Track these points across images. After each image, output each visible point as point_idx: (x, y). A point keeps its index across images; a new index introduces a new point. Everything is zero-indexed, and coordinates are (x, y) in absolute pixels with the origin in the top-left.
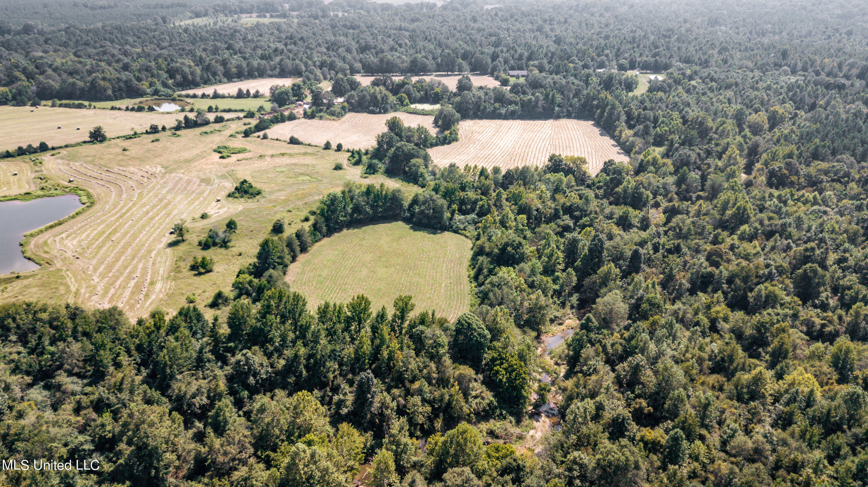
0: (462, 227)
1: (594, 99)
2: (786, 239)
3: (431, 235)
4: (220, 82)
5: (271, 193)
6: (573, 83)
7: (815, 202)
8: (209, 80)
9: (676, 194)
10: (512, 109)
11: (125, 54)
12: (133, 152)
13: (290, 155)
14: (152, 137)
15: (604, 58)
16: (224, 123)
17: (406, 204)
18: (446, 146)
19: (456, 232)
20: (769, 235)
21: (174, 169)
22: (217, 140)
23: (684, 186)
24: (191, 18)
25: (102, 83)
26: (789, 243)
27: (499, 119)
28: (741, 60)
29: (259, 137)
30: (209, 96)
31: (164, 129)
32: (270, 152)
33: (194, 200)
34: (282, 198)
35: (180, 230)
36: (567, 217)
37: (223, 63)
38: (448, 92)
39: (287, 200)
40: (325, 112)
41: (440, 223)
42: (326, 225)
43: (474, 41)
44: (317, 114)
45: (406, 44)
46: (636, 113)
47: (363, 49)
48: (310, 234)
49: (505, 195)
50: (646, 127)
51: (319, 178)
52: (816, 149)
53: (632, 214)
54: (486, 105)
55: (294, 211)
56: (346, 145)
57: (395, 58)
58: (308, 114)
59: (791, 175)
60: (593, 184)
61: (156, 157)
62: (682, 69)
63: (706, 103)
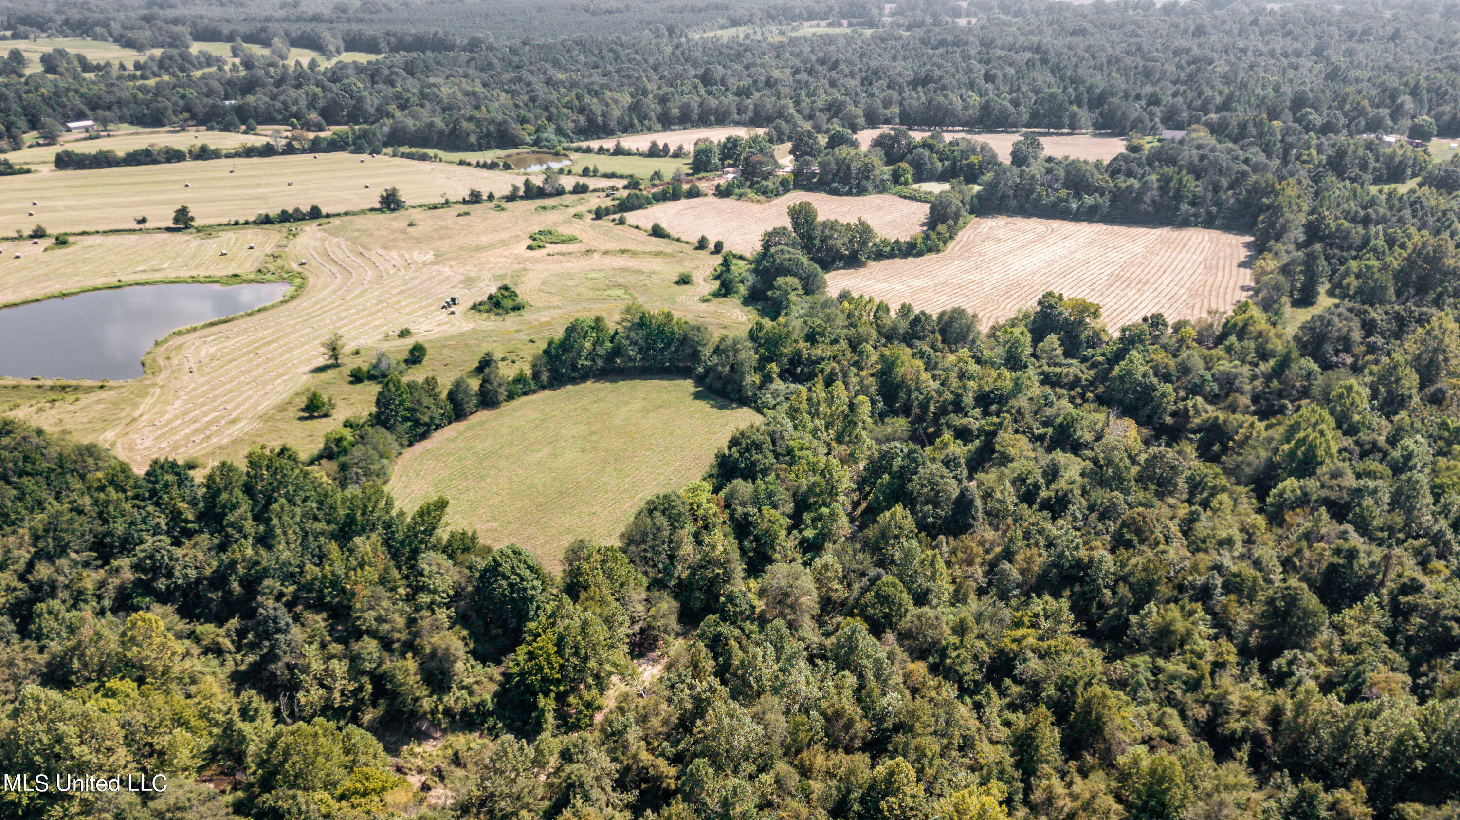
0: (772, 402)
1: (1267, 194)
2: (1341, 523)
3: (716, 410)
4: (650, 129)
5: (539, 309)
6: (1246, 161)
8: (632, 125)
9: (1255, 399)
10: (1092, 202)
11: (549, 82)
12: (420, 228)
13: (635, 254)
14: (464, 208)
16: (587, 195)
17: (706, 352)
18: (910, 260)
19: (760, 410)
21: (449, 259)
22: (549, 220)
23: (1275, 383)
24: (722, 27)
25: (465, 124)
27: (1063, 219)
29: (614, 220)
30: (607, 150)
31: (491, 197)
32: (608, 246)
33: (421, 308)
34: (544, 319)
35: (334, 349)
36: (978, 411)
37: (663, 100)
38: (996, 163)
39: (549, 323)
40: (751, 187)
41: (740, 391)
42: (550, 370)
43: (1148, 74)
44: (737, 191)
45: (1005, 76)
46: (1333, 225)
47: (920, 82)
48: (516, 381)
49: (874, 357)
50: (1311, 257)
51: (637, 295)
53: (1093, 423)
54: (1044, 191)
55: (539, 343)
56: (733, 245)
57: (958, 101)
58: (724, 188)
60: (1092, 357)
61: (442, 238)
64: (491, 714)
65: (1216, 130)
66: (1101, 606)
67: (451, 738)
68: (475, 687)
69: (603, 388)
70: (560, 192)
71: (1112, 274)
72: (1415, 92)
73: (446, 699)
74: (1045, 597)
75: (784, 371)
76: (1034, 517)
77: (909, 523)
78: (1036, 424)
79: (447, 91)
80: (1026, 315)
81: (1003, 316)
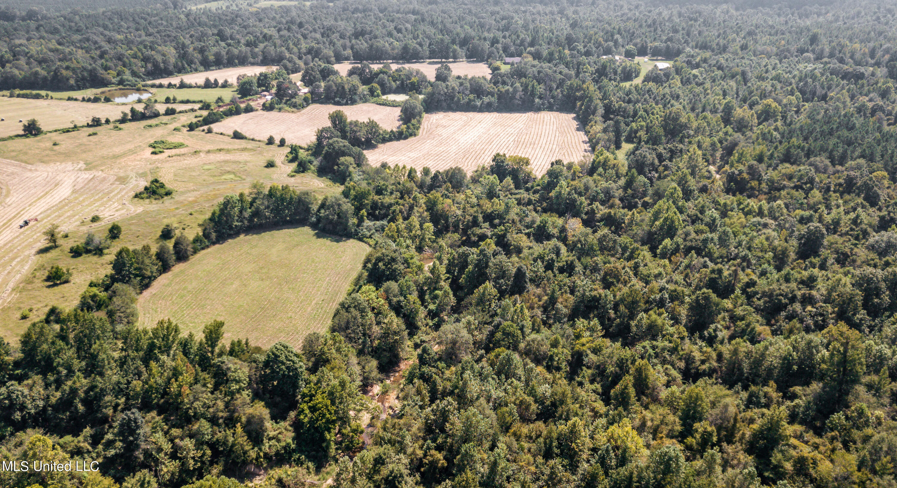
0: (368, 234)
1: (578, 90)
2: (703, 257)
3: (334, 243)
4: (196, 70)
5: (183, 193)
6: (561, 73)
7: (761, 213)
8: (184, 68)
9: (621, 200)
10: (488, 100)
11: (109, 41)
12: (63, 146)
13: (228, 151)
14: (91, 130)
15: (611, 44)
16: (176, 115)
17: (315, 208)
18: (402, 141)
19: (361, 240)
20: (688, 250)
21: (97, 166)
22: (158, 134)
23: (629, 191)
24: (207, 2)
25: (64, 72)
26: (705, 262)
27: (474, 111)
28: (765, 44)
29: (203, 130)
30: (175, 85)
31: (107, 121)
32: (208, 147)
33: (96, 201)
34: (190, 199)
35: (53, 235)
36: (487, 224)
37: (202, 51)
38: (426, 81)
39: (195, 201)
40: (285, 103)
41: (346, 229)
42: (216, 231)
43: (482, 26)
44: (276, 106)
45: (406, 29)
46: (617, 106)
47: (358, 34)
48: (195, 241)
49: (422, 200)
50: (617, 123)
51: (244, 177)
52: (788, 150)
53: (554, 223)
54: (460, 96)
55: (195, 215)
56: (291, 140)
57: (387, 45)
58: (267, 105)
59: (753, 179)
60: (532, 187)
61: (85, 152)
62: (693, 56)
63: (698, 95)
64: (294, 451)
65: (537, 56)
66: (609, 319)
67: (271, 472)
68: (280, 436)
69: (253, 238)
70: (156, 115)
71: (514, 140)
72: (619, 32)
73: (263, 448)
74: (582, 320)
75: (369, 214)
76: (560, 277)
77: (494, 291)
78: (522, 228)
79: (34, 49)
80: (483, 168)
81: (469, 171)
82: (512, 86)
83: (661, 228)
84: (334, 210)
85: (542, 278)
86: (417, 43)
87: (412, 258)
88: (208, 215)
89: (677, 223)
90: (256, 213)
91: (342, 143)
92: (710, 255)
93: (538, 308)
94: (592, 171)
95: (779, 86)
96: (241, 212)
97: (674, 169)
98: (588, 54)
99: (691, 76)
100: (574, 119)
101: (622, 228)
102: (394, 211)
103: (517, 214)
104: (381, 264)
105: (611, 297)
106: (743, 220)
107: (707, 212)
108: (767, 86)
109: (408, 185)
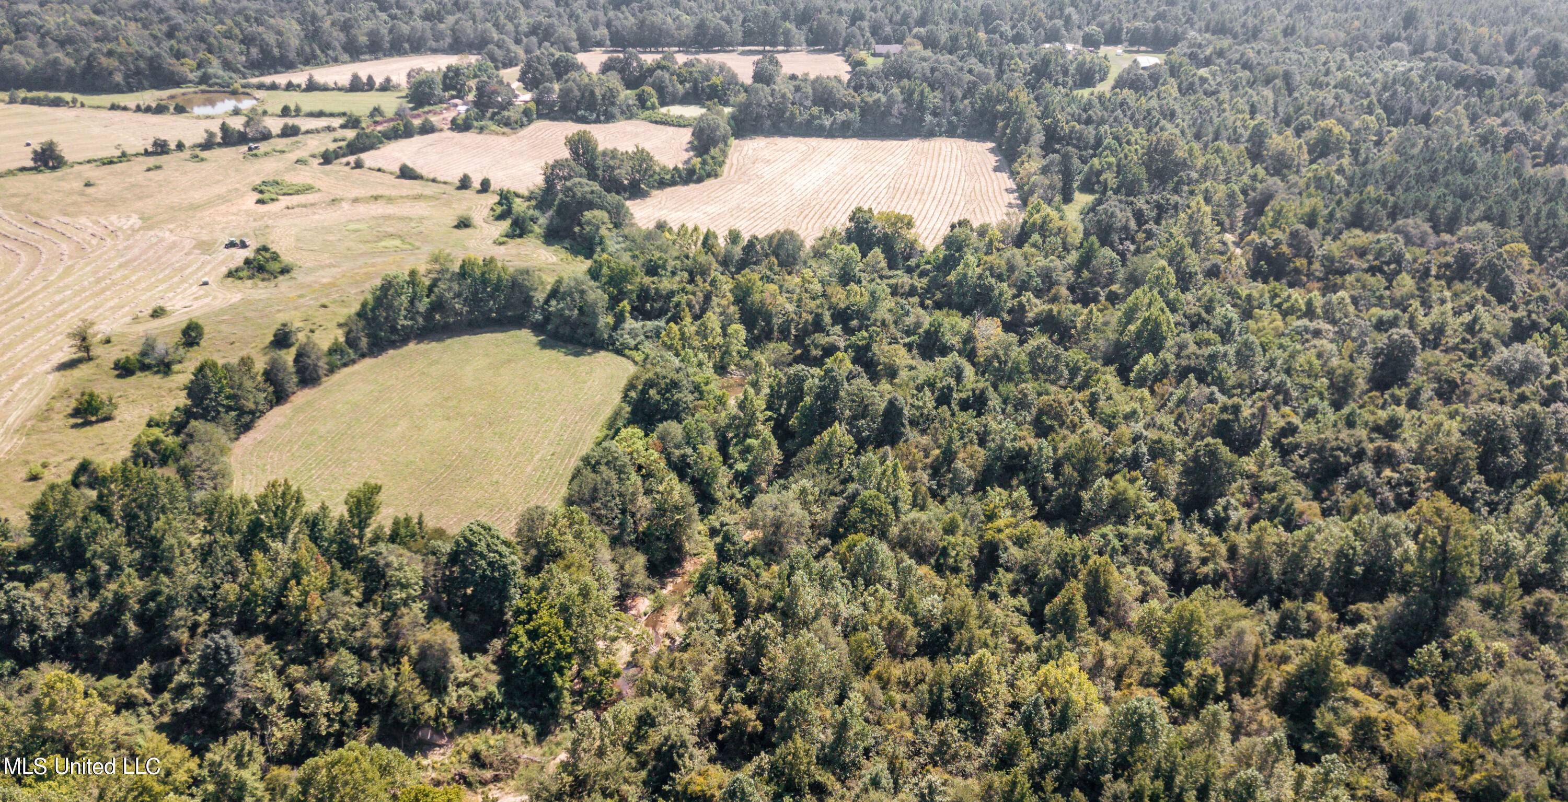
0: (632, 343)
1: (999, 102)
2: (1209, 385)
3: (570, 358)
4: (336, 60)
5: (312, 270)
6: (970, 71)
7: (1310, 313)
8: (315, 57)
9: (1071, 288)
10: (843, 117)
11: (184, 8)
12: (103, 188)
13: (390, 200)
14: (152, 161)
15: (1059, 23)
16: (300, 137)
17: (540, 297)
18: (692, 186)
19: (619, 352)
20: (1182, 374)
21: (162, 222)
22: (268, 169)
23: (1086, 274)
25: (105, 61)
26: (1212, 393)
27: (819, 136)
28: (1325, 26)
29: (348, 164)
30: (299, 86)
31: (180, 146)
32: (355, 193)
33: (160, 282)
34: (325, 280)
35: (84, 339)
37: (346, 27)
38: (736, 84)
39: (333, 285)
40: (492, 119)
41: (592, 335)
42: (368, 336)
44: (475, 124)
46: (1067, 129)
47: (620, 2)
48: (332, 351)
49: (726, 285)
50: (1066, 157)
51: (417, 244)
52: (1359, 206)
53: (953, 327)
54: (796, 109)
55: (332, 307)
56: (500, 181)
57: (669, 20)
58: (460, 122)
59: (1296, 256)
60: (918, 266)
61: (140, 198)
62: (1200, 46)
63: (1208, 112)
64: (501, 706)
65: (930, 42)
66: (1045, 489)
67: (461, 741)
68: (476, 680)
69: (431, 348)
70: (266, 136)
71: (888, 187)
72: (1074, 3)
73: (447, 699)
74: (998, 489)
75: (634, 309)
76: (962, 417)
77: (849, 440)
78: (899, 335)
79: (51, 20)
80: (834, 233)
81: (809, 236)
82: (885, 93)
83: (1139, 334)
84: (573, 300)
85: (929, 419)
86: (722, 18)
87: (707, 384)
88: (356, 307)
89: (1165, 328)
90: (439, 306)
91: (588, 187)
92: (1220, 382)
93: (924, 469)
94: (1020, 240)
95: (1347, 98)
96: (412, 302)
97: (1164, 237)
98: (1018, 39)
99: (1196, 79)
100: (992, 151)
101: (1071, 336)
102: (678, 305)
103: (890, 310)
104: (652, 392)
105: (1048, 451)
106: (1279, 323)
107: (1218, 310)
108: (1327, 97)
109: (703, 259)
